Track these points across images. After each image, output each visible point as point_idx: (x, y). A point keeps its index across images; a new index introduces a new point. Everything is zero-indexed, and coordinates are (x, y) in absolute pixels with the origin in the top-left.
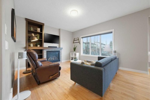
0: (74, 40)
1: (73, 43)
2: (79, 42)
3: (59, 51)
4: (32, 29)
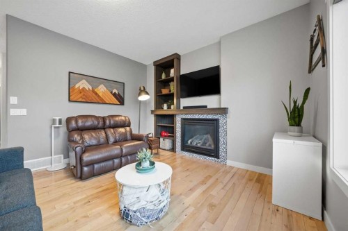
3: (217, 120)
4: (163, 77)
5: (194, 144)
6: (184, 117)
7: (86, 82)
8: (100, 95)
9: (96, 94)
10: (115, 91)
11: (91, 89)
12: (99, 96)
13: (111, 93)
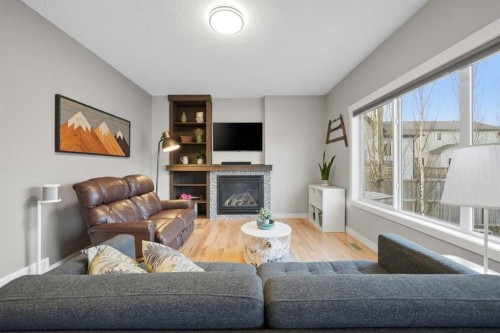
0: (330, 131)
1: (328, 142)
2: (345, 138)
3: (261, 177)
4: (184, 119)
5: (233, 204)
6: (221, 174)
7: (83, 116)
8: (102, 140)
9: (97, 138)
10: (120, 134)
11: (90, 129)
12: (100, 142)
13: (115, 137)
